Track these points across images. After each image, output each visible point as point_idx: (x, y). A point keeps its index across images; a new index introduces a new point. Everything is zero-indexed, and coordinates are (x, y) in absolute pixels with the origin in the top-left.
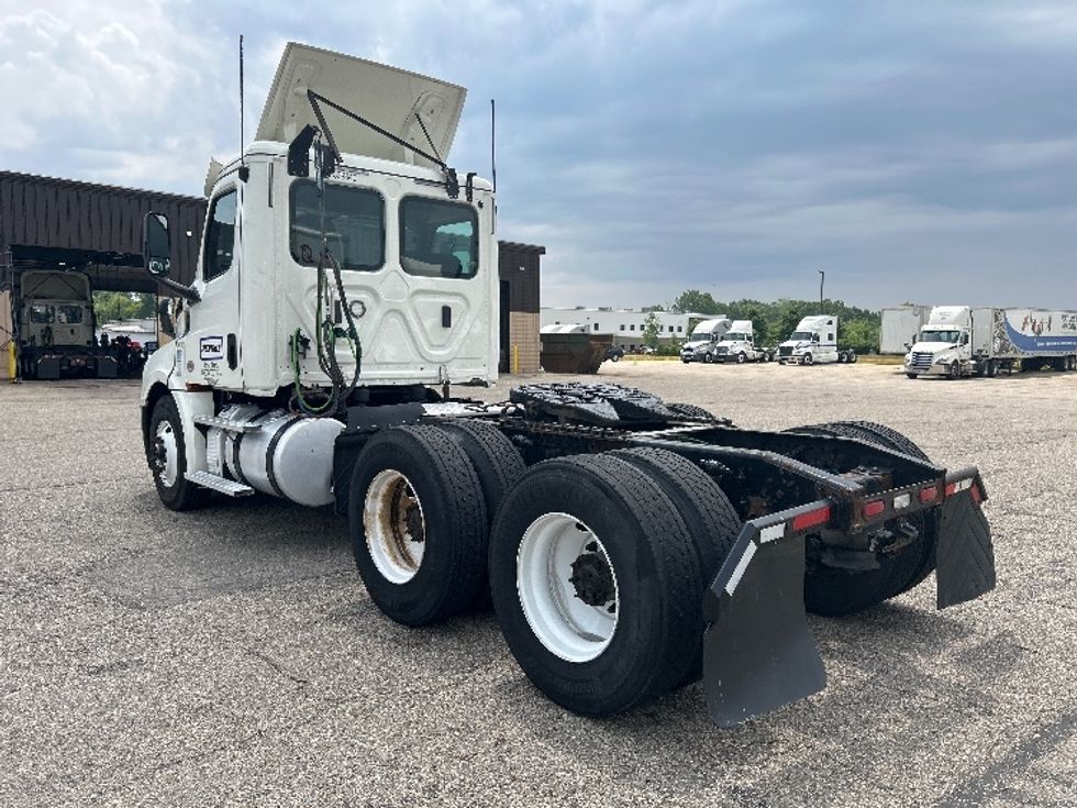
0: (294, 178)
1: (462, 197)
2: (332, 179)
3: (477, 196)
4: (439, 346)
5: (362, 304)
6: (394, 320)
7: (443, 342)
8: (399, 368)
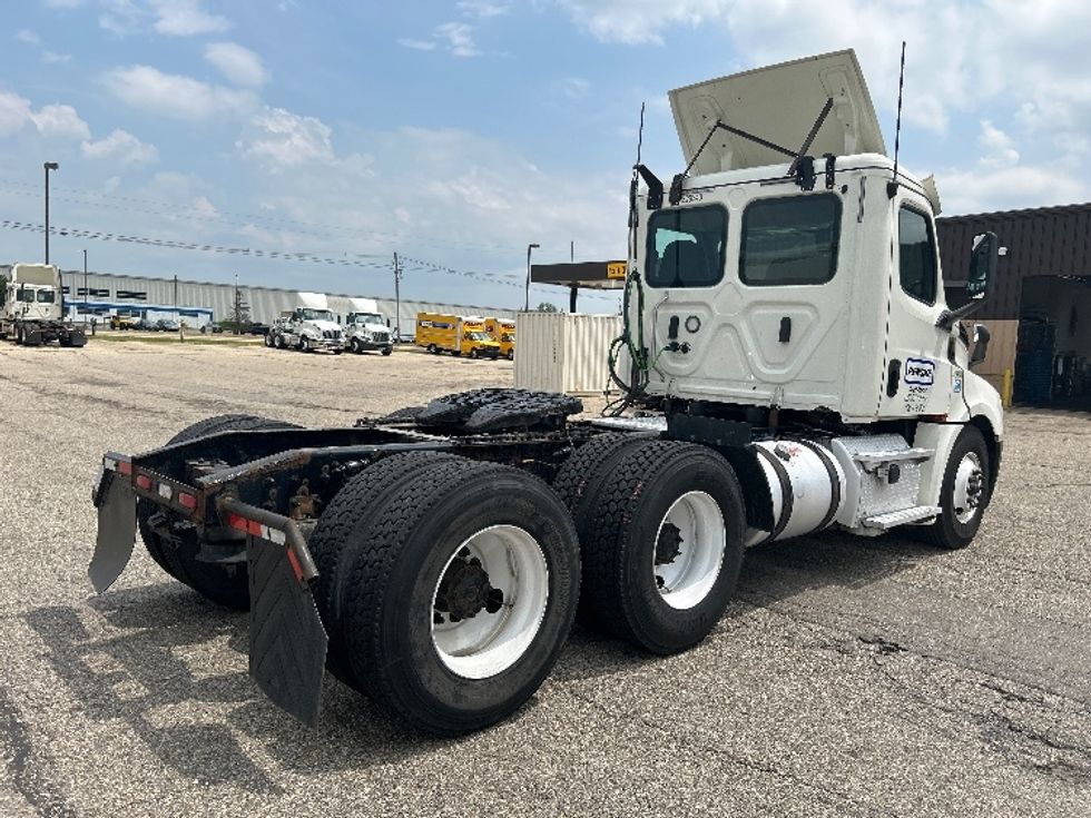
0: (652, 211)
1: (820, 186)
2: (681, 204)
3: (840, 180)
4: (779, 364)
5: (698, 320)
6: (728, 334)
7: (783, 360)
8: (729, 385)
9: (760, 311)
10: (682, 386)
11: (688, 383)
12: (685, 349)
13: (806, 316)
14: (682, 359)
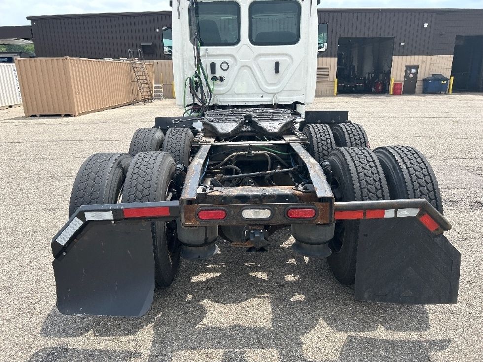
4: (272, 84)
5: (227, 63)
6: (246, 71)
7: (276, 82)
8: (248, 97)
9: (263, 59)
10: (221, 99)
11: (224, 97)
12: (222, 79)
13: (286, 60)
14: (220, 85)
